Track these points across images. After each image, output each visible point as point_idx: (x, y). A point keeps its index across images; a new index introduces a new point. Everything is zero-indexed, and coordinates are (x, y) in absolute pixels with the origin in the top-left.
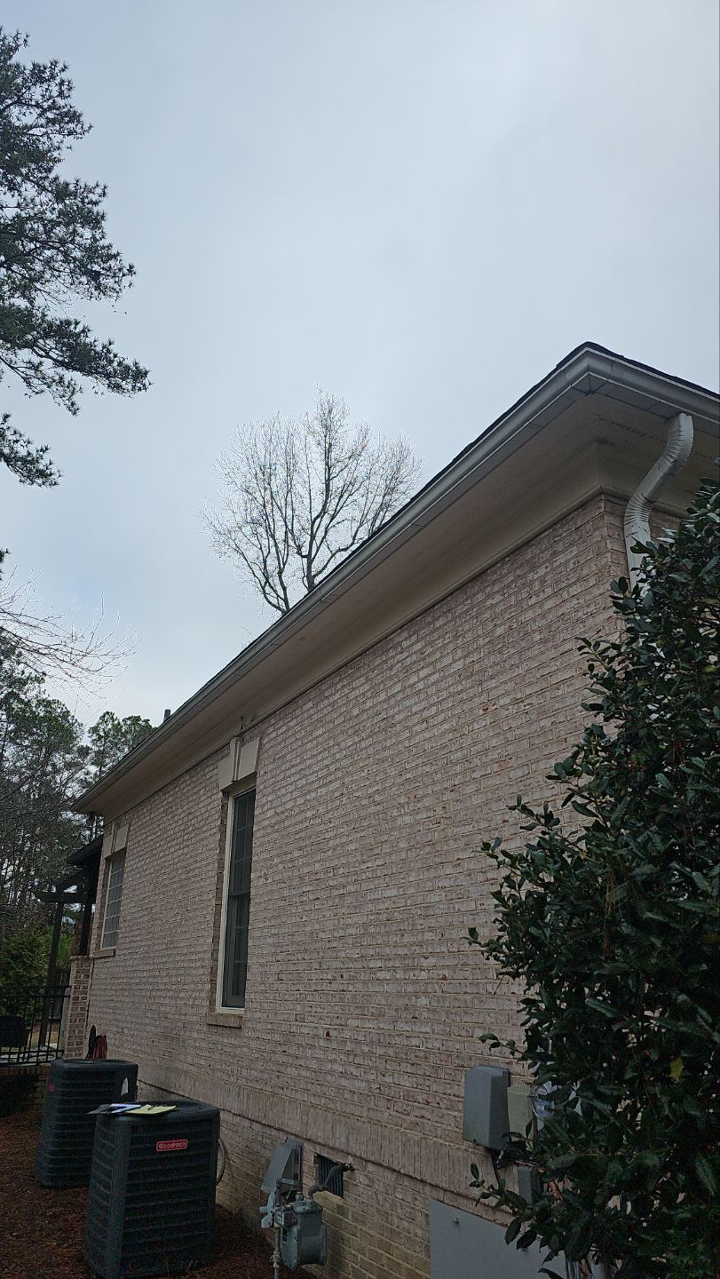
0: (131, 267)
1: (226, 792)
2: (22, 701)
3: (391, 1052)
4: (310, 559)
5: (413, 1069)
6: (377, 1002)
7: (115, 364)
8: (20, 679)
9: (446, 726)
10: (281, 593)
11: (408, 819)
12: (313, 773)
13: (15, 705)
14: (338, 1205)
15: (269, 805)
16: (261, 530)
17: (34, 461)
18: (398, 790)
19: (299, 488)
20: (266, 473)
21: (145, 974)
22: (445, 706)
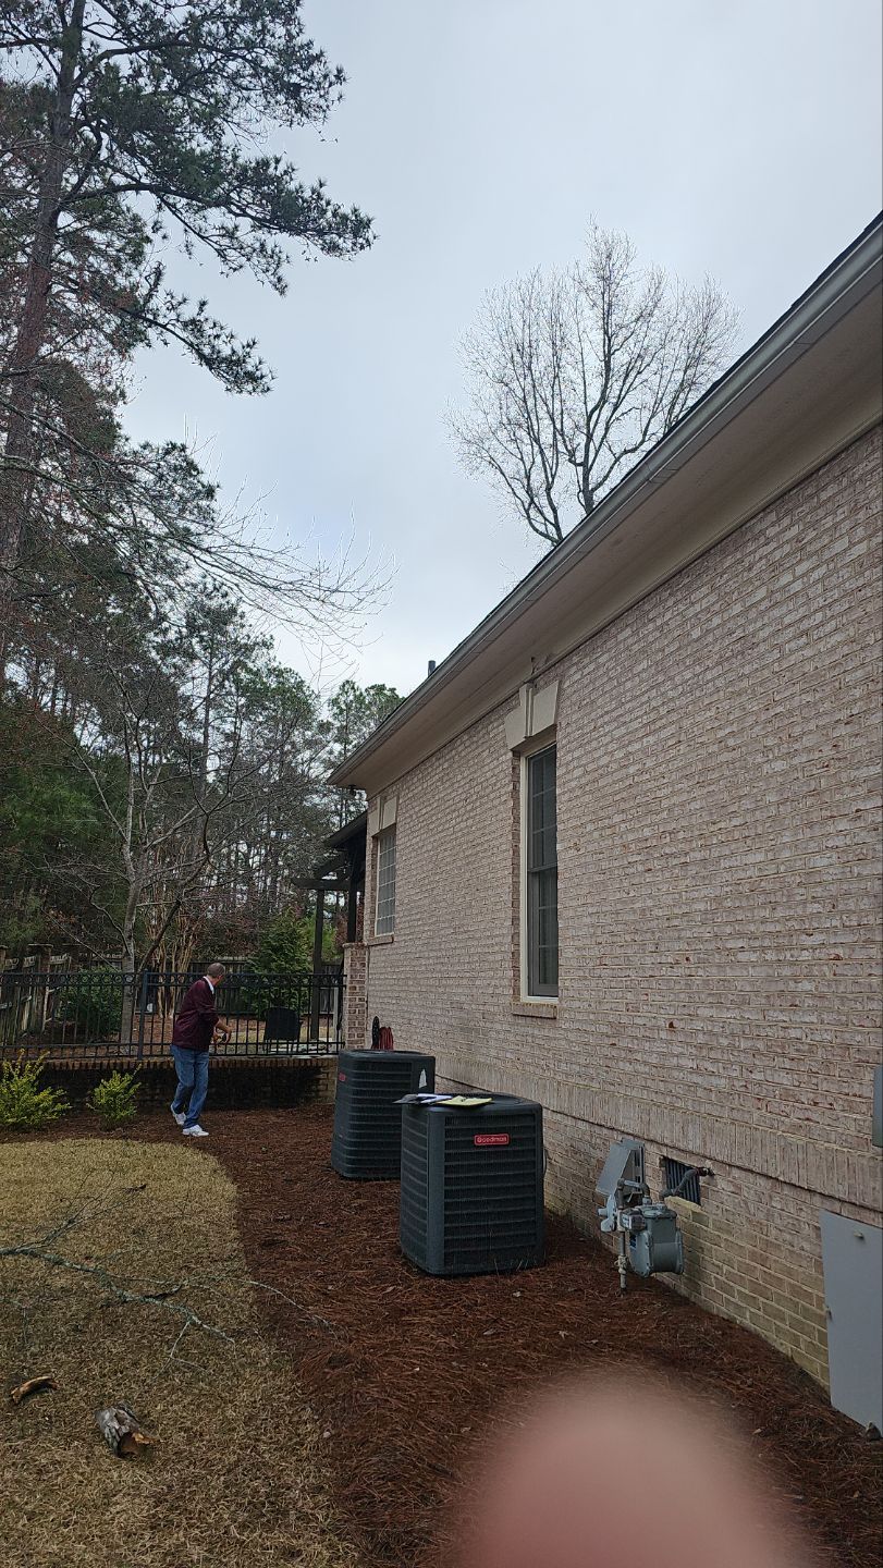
0: (339, 71)
1: (517, 752)
2: (249, 671)
3: (760, 1045)
4: (586, 467)
5: (794, 1065)
6: (739, 988)
7: (329, 214)
8: (246, 644)
9: (838, 638)
10: (550, 516)
11: (779, 766)
12: (637, 718)
13: (243, 675)
14: (693, 1212)
15: (575, 763)
16: (522, 434)
17: (240, 362)
18: (763, 728)
19: (570, 372)
20: (524, 354)
21: (431, 961)
22: (837, 609)
